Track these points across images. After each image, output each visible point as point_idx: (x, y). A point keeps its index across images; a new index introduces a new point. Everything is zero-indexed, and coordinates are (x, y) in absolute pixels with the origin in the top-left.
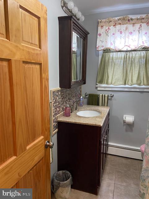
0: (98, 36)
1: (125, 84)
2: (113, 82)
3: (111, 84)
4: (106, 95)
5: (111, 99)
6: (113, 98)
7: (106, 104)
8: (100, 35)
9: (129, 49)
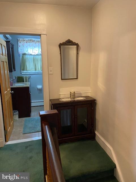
0: (19, 47)
1: (36, 70)
2: (30, 70)
3: (29, 70)
4: (27, 77)
5: (30, 79)
6: (30, 78)
7: (27, 81)
8: (20, 46)
9: (35, 54)
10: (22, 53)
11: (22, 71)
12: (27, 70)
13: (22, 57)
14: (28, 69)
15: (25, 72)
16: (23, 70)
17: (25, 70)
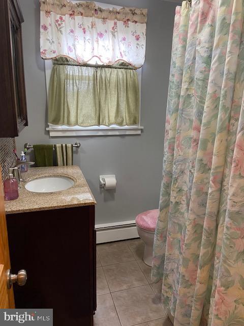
0: (42, 30)
1: (99, 124)
2: (80, 121)
4: (69, 145)
8: (45, 28)
9: (100, 63)
10: (54, 56)
11: (51, 127)
12: (69, 124)
13: (54, 71)
14: (73, 119)
15: (60, 127)
16: (56, 121)
17: (63, 124)
